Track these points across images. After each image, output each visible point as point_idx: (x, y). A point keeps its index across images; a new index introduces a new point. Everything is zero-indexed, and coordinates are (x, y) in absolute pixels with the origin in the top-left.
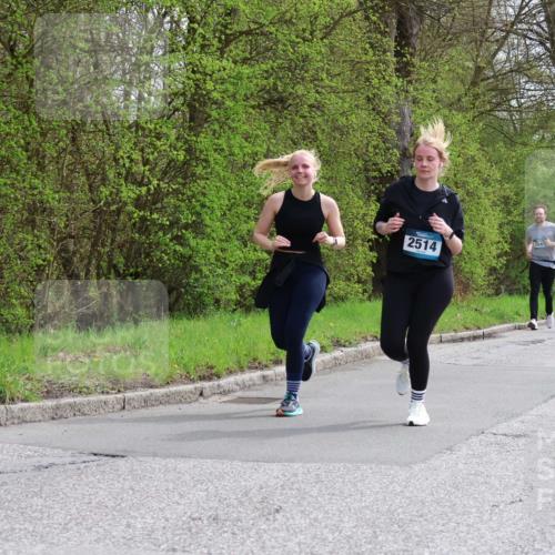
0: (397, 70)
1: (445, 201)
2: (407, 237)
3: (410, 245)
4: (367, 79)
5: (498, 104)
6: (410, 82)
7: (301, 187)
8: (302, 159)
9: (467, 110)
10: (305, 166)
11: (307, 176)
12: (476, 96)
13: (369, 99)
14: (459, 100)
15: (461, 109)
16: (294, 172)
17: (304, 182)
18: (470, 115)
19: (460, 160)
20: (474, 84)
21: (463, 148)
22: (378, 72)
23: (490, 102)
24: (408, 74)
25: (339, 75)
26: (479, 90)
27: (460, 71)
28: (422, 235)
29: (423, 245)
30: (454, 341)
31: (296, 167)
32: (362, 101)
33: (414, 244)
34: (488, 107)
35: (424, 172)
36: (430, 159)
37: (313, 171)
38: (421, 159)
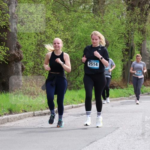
1: (100, 49)
2: (88, 62)
3: (89, 65)
7: (57, 50)
8: (57, 41)
10: (58, 43)
11: (59, 47)
16: (55, 45)
17: (58, 49)
28: (93, 61)
29: (93, 64)
30: (41, 115)
31: (55, 44)
33: (90, 64)
35: (94, 44)
36: (96, 40)
37: (61, 45)
38: (93, 39)
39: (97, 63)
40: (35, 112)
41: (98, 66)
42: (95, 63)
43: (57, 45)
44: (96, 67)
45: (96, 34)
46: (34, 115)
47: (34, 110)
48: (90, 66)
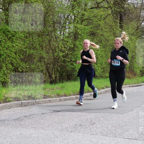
0: (120, 27)
4: (113, 29)
5: (142, 34)
6: (123, 29)
8: (86, 42)
9: (135, 36)
11: (87, 46)
12: (137, 33)
13: (113, 33)
14: (134, 33)
15: (134, 36)
18: (136, 37)
19: (134, 47)
20: (137, 30)
22: (116, 27)
23: (140, 34)
24: (122, 28)
25: (107, 28)
26: (138, 31)
27: (134, 27)
28: (115, 60)
29: (116, 63)
32: (112, 34)
34: (140, 35)
35: (117, 47)
37: (89, 45)
38: (116, 44)
39: (118, 62)
40: (130, 85)
41: (119, 64)
42: (117, 62)
43: (86, 44)
44: (117, 64)
45: (118, 40)
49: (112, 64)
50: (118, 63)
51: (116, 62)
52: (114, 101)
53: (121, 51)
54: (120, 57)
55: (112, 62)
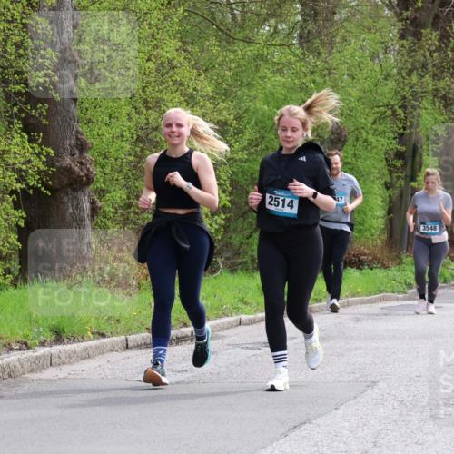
2: (267, 195)
3: (270, 203)
7: (174, 146)
8: (176, 118)
10: (180, 126)
11: (179, 136)
16: (168, 130)
17: (176, 141)
21: (156, 47)
28: (280, 194)
29: (281, 203)
31: (170, 125)
33: (273, 203)
35: (288, 142)
36: (294, 130)
37: (186, 131)
38: (285, 129)
39: (292, 201)
40: (130, 338)
41: (294, 211)
42: (288, 200)
43: (175, 129)
46: (127, 347)
47: (129, 331)
48: (272, 208)
49: (268, 207)
50: (292, 207)
51: (284, 201)
52: (277, 360)
53: (304, 159)
54: (304, 186)
55: (268, 200)
